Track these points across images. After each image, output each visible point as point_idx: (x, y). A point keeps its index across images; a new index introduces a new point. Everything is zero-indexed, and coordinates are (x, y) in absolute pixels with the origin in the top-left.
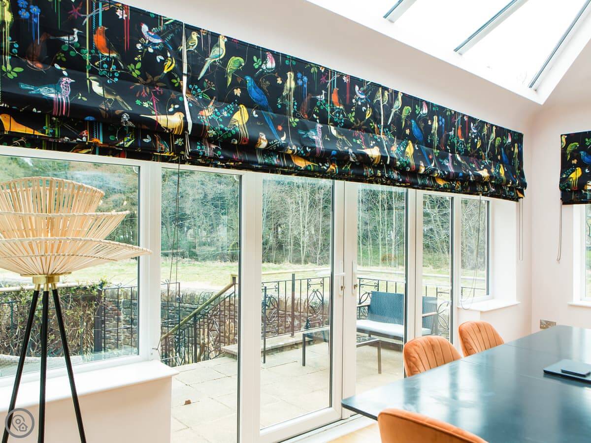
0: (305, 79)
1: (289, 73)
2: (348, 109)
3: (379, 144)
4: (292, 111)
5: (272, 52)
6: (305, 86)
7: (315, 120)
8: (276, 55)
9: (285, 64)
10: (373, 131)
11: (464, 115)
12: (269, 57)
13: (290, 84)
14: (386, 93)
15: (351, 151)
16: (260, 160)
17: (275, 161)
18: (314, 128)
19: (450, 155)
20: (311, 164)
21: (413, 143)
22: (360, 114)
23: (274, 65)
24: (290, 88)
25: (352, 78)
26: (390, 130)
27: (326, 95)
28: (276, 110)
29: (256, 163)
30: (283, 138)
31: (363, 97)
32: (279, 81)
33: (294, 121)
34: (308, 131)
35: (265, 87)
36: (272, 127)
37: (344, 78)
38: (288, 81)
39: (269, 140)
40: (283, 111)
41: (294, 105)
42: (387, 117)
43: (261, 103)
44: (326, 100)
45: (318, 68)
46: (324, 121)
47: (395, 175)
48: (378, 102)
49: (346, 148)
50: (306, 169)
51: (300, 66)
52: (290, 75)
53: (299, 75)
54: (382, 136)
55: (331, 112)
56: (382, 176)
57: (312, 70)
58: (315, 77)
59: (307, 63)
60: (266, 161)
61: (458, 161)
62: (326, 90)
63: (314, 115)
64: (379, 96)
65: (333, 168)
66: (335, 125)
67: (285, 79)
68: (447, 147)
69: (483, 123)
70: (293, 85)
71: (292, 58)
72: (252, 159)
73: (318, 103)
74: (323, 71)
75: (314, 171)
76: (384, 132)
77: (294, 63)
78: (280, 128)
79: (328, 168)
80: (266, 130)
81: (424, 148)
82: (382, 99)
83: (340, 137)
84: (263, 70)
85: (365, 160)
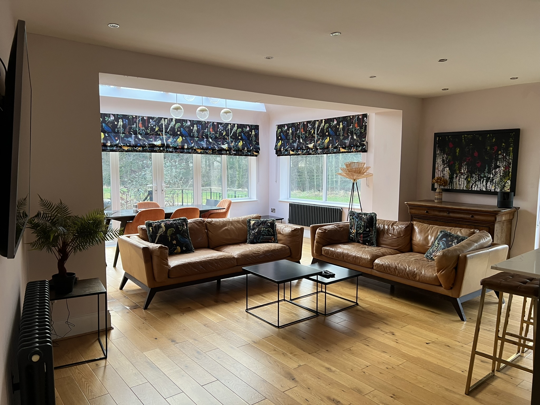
0: (127, 121)
1: (119, 120)
2: (147, 128)
3: (162, 140)
4: (122, 132)
5: (113, 114)
6: (127, 123)
7: (132, 134)
8: (114, 115)
9: (117, 117)
10: (159, 135)
11: (214, 122)
12: (111, 116)
13: (121, 123)
14: (166, 120)
15: (146, 143)
16: (108, 148)
17: (115, 148)
18: (131, 137)
19: (205, 139)
20: (130, 148)
21: (182, 137)
22: (153, 129)
23: (114, 118)
24: (121, 125)
25: (148, 117)
26: (168, 133)
27: (136, 125)
28: (115, 132)
29: (107, 150)
30: (117, 142)
31: (154, 123)
32: (116, 123)
33: (122, 135)
34: (128, 138)
35: (110, 126)
36: (113, 138)
37: (145, 118)
38: (119, 122)
39: (111, 143)
40: (118, 132)
41: (122, 130)
42: (166, 129)
43: (109, 131)
44: (136, 127)
45: (132, 116)
46: (135, 133)
47: (171, 150)
48: (162, 124)
49: (144, 143)
50: (128, 150)
51: (124, 117)
52: (120, 120)
53: (124, 120)
54: (164, 136)
55: (139, 130)
56: (164, 150)
57: (130, 117)
58: (131, 120)
59: (127, 115)
60: (111, 149)
61: (210, 142)
62: (136, 123)
63: (131, 133)
64: (163, 121)
65: (140, 149)
66: (141, 134)
67: (118, 122)
68: (203, 136)
69: (227, 124)
70: (122, 123)
71: (121, 115)
72: (106, 148)
73: (133, 128)
74: (134, 117)
75: (131, 150)
76: (165, 134)
77: (122, 116)
78: (116, 138)
79: (137, 149)
80: (111, 140)
81: (188, 138)
82: (164, 123)
83: (142, 139)
84: (109, 121)
85: (154, 146)
